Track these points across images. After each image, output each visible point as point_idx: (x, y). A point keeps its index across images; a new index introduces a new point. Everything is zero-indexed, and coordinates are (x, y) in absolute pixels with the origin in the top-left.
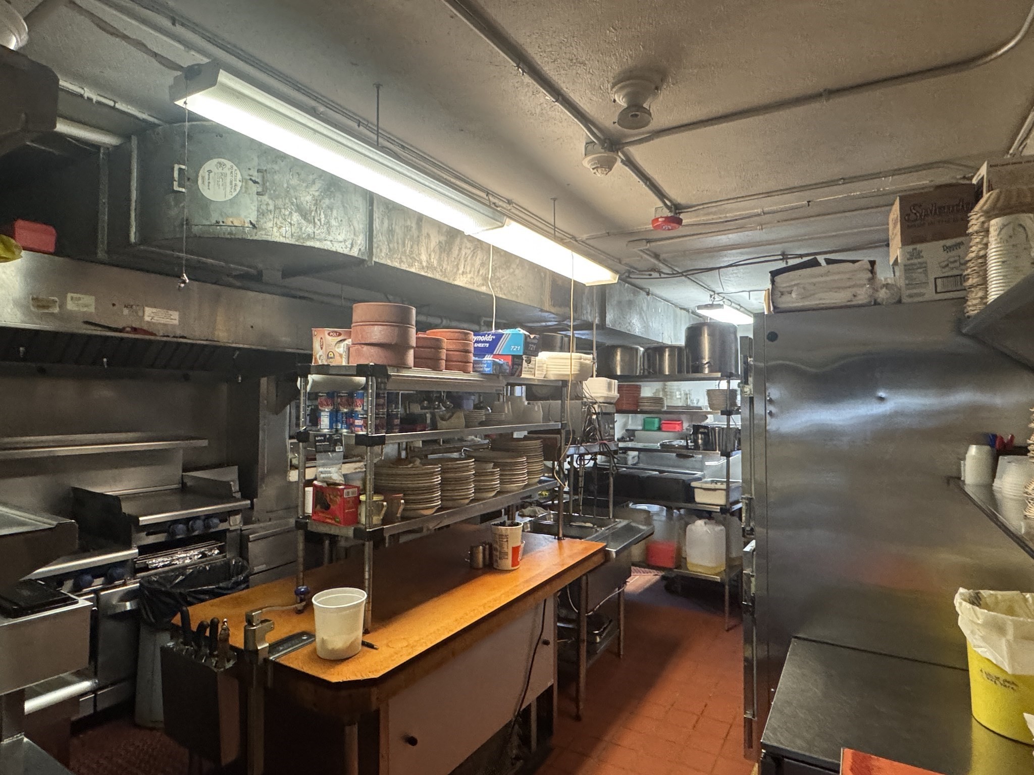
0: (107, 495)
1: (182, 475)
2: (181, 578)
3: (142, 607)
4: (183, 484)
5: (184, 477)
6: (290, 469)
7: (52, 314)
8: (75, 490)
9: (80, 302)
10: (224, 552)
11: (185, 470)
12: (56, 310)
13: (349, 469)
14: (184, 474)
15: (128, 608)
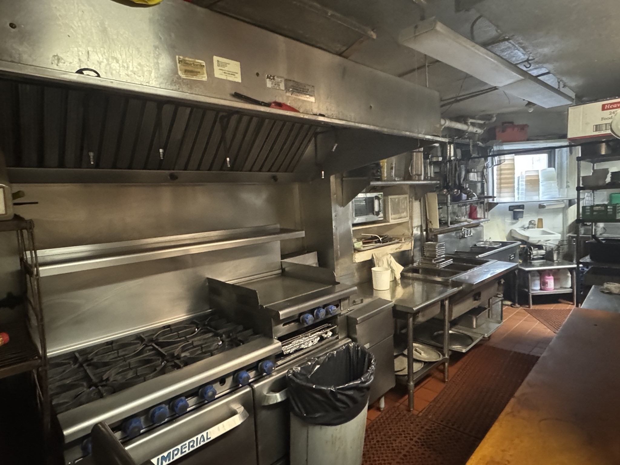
0: (228, 284)
1: (281, 262)
2: (318, 366)
3: (291, 397)
4: (283, 270)
5: (282, 263)
6: (354, 252)
7: (201, 82)
8: (210, 281)
9: (226, 69)
10: (336, 334)
11: (283, 257)
12: (205, 78)
13: (391, 249)
14: (282, 261)
15: (279, 400)
